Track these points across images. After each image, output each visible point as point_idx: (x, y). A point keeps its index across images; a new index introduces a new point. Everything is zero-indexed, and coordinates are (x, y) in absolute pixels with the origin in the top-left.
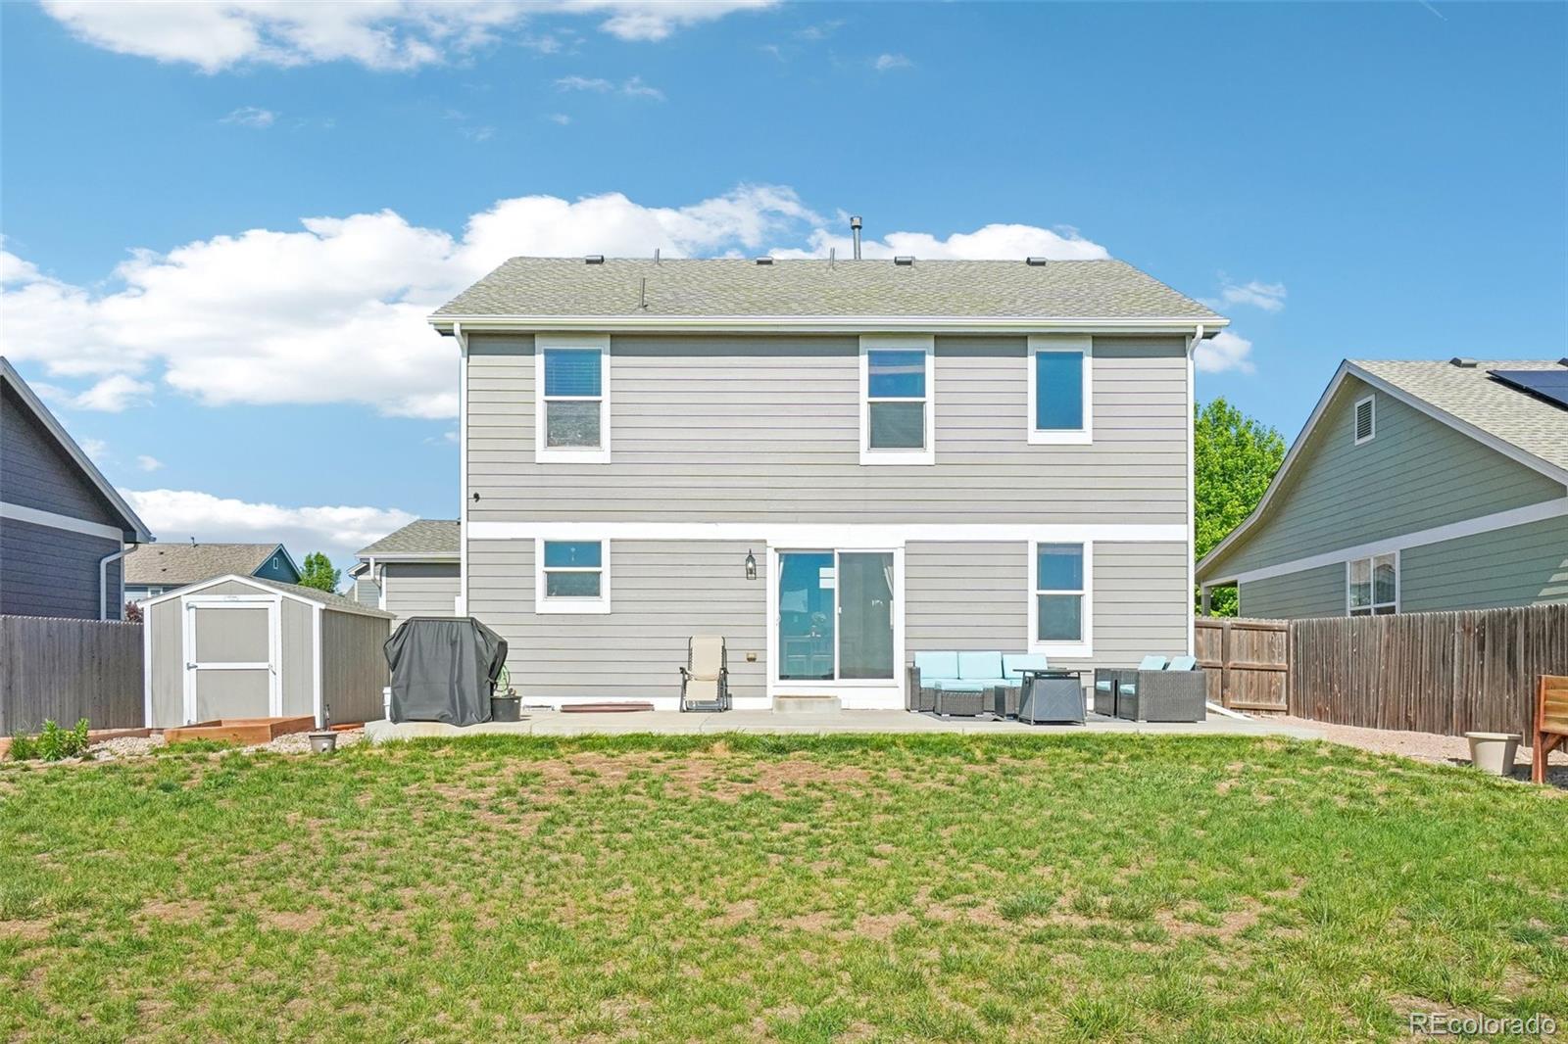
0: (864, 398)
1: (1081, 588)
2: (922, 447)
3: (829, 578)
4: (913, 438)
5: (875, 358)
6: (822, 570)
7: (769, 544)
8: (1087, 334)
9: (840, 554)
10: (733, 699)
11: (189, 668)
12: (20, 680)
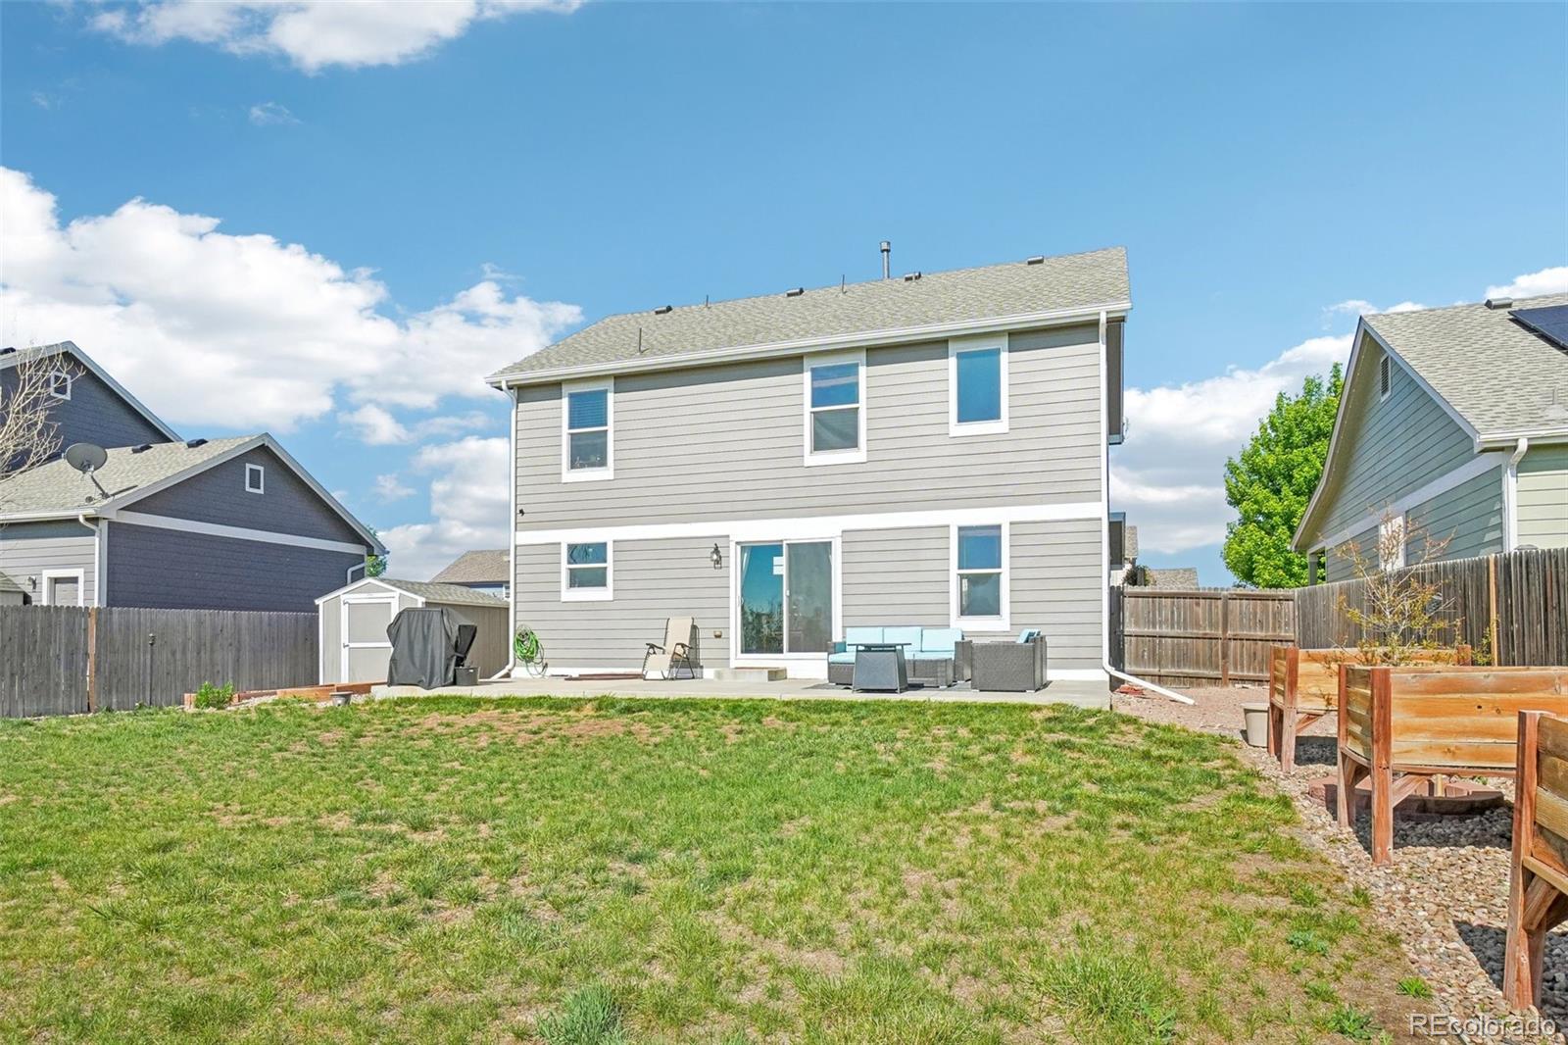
0: (808, 408)
1: (1000, 567)
2: (856, 446)
3: (780, 566)
4: (850, 440)
5: (816, 374)
6: (775, 559)
7: (731, 539)
8: (1004, 331)
9: (788, 544)
10: (705, 670)
11: (345, 646)
12: (246, 656)
